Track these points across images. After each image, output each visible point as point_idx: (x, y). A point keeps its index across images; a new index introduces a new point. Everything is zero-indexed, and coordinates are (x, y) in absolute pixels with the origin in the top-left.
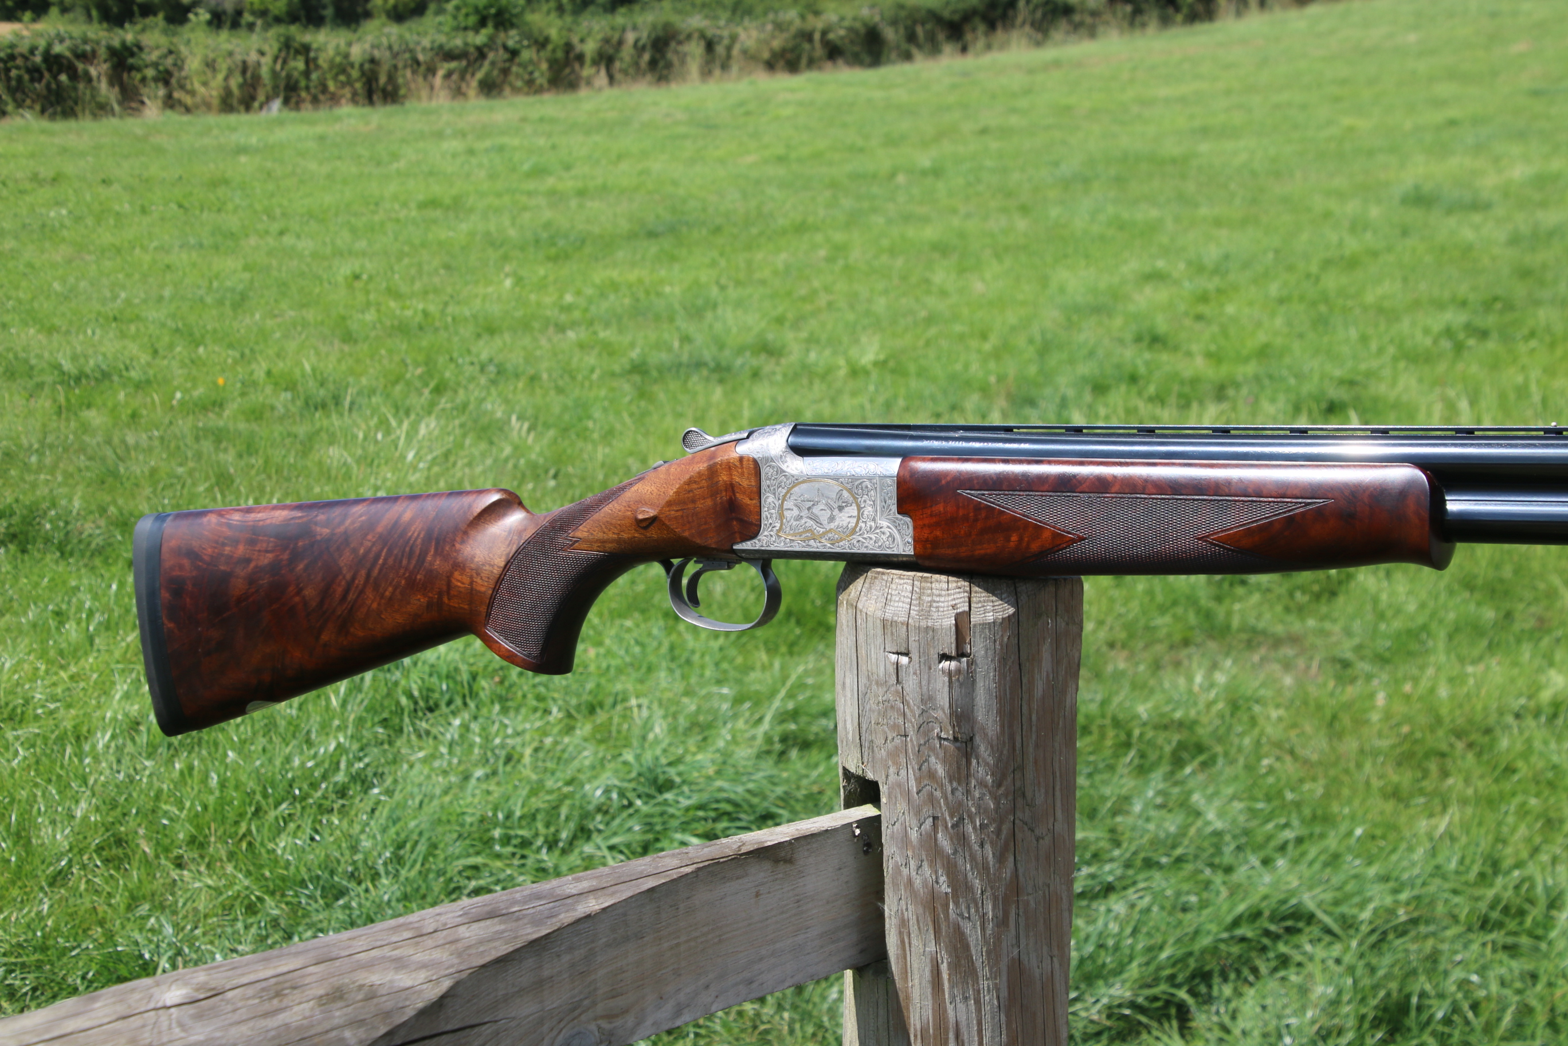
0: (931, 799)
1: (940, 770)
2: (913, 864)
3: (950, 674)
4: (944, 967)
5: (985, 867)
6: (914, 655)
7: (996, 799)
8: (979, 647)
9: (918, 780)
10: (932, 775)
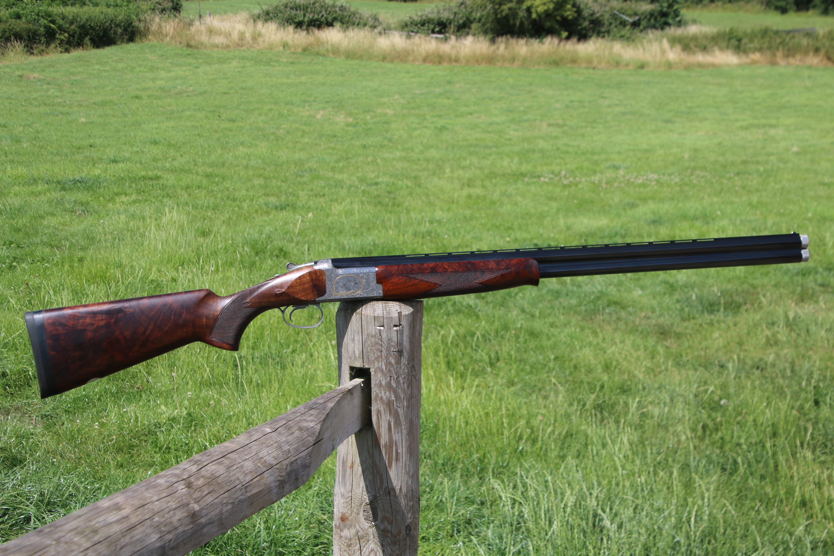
0: (390, 371)
1: (393, 361)
2: (383, 392)
3: (397, 331)
4: (392, 424)
5: (404, 390)
6: (386, 326)
7: (408, 369)
8: (404, 322)
9: (386, 365)
10: (390, 363)
